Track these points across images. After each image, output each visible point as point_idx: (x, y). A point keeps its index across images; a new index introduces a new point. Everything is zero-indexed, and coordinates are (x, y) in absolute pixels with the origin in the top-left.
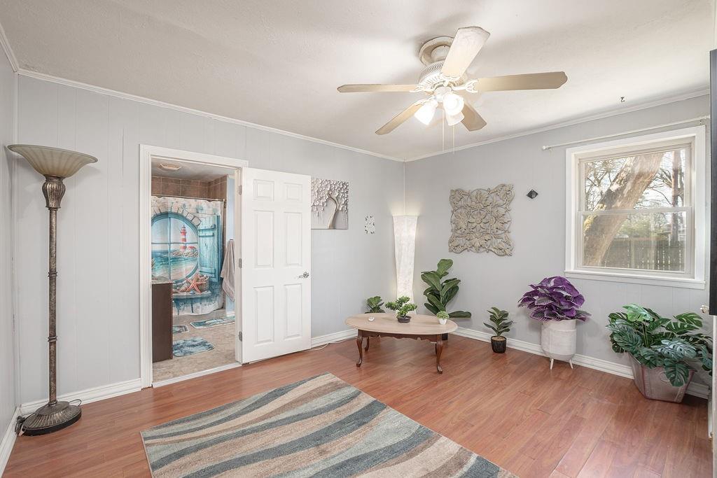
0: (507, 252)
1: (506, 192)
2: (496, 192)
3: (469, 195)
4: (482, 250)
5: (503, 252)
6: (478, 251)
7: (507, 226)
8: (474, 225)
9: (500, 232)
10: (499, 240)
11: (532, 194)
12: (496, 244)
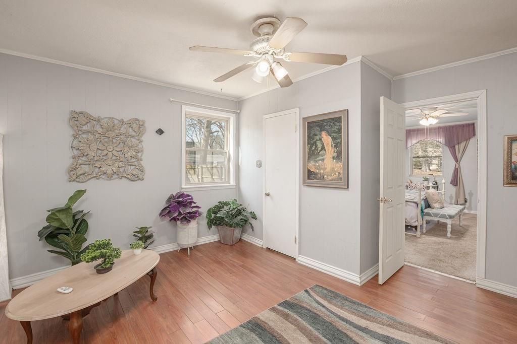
0: (140, 177)
1: (138, 126)
2: (130, 124)
3: (98, 120)
4: (115, 176)
5: (136, 178)
6: (110, 178)
7: (139, 154)
8: (105, 152)
9: (133, 160)
10: (133, 167)
11: (160, 132)
12: (129, 171)
